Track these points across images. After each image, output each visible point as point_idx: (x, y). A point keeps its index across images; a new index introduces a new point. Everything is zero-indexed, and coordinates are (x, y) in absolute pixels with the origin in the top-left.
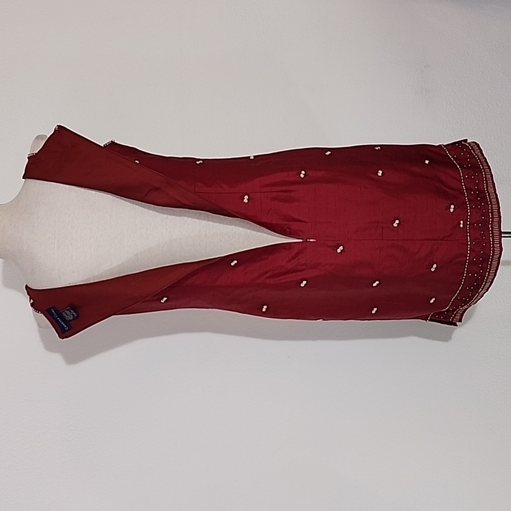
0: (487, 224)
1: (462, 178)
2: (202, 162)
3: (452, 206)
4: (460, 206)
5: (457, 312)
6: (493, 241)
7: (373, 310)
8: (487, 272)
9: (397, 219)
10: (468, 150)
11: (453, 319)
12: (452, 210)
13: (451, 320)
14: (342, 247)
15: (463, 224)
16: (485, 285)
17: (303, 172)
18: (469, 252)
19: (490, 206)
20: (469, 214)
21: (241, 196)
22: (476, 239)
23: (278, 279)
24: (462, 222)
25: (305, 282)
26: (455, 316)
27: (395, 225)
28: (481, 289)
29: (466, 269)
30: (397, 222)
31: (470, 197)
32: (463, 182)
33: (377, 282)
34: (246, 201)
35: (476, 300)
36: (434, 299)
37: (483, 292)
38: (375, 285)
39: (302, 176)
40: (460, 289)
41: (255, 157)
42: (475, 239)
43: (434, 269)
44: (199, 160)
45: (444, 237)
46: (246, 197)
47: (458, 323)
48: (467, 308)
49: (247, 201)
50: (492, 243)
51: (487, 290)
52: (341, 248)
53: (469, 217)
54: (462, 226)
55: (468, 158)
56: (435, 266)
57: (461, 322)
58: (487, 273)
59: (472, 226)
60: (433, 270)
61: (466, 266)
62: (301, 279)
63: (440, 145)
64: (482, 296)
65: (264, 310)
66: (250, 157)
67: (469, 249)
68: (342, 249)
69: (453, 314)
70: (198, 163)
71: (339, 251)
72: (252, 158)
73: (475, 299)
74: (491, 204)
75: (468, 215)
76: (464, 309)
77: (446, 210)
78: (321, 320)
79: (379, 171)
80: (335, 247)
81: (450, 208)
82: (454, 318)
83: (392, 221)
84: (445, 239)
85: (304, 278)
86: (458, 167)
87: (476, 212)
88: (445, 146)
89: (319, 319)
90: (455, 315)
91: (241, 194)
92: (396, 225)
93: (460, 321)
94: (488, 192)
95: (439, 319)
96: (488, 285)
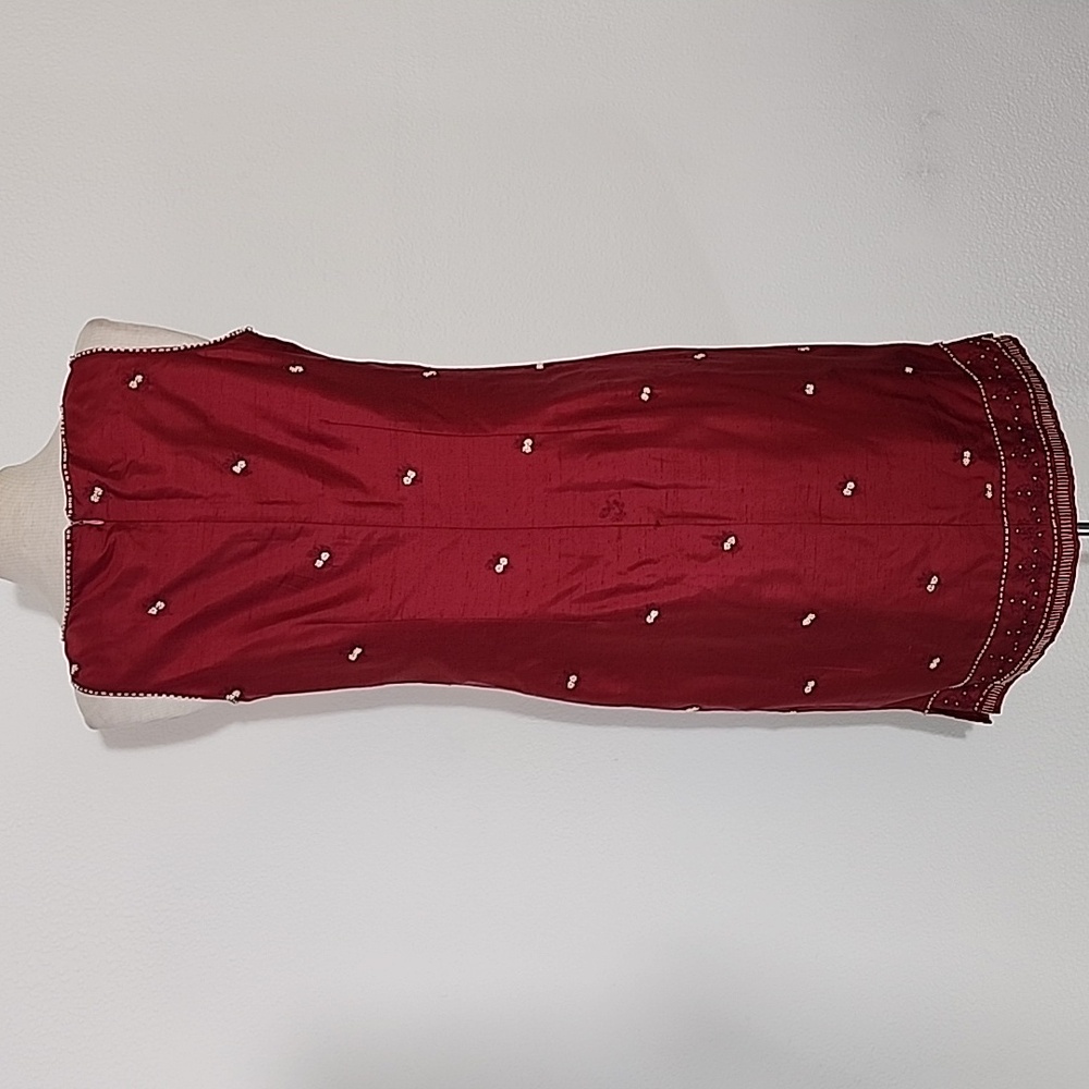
0: (1045, 492)
1: (985, 399)
2: (435, 373)
3: (967, 454)
4: (985, 454)
5: (989, 691)
6: (1059, 528)
7: (807, 685)
8: (1049, 595)
9: (851, 481)
10: (996, 350)
11: (980, 707)
12: (966, 462)
13: (976, 709)
14: (733, 538)
15: (993, 491)
16: (1046, 627)
17: (647, 390)
18: (1007, 550)
19: (1048, 453)
20: (1004, 470)
21: (517, 441)
22: (1022, 524)
23: (598, 604)
24: (989, 486)
25: (654, 614)
26: (984, 701)
27: (847, 492)
28: (1037, 636)
29: (1002, 589)
30: (851, 485)
31: (1006, 438)
32: (989, 408)
33: (812, 616)
34: (527, 448)
35: (1028, 663)
36: (938, 660)
37: (1043, 642)
38: (806, 622)
39: (645, 397)
40: (992, 634)
41: (545, 365)
42: (1020, 523)
43: (933, 587)
44: (428, 370)
45: (954, 519)
46: (528, 442)
47: (991, 716)
48: (1012, 682)
49: (529, 450)
50: (1055, 531)
51: (1052, 640)
52: (732, 540)
53: (1004, 477)
54: (989, 495)
55: (996, 363)
56: (934, 580)
57: (999, 712)
58: (1049, 599)
59: (1010, 496)
60: (930, 588)
61: (1003, 582)
62: (647, 606)
63: (937, 345)
64: (1042, 653)
65: (571, 685)
66: (535, 365)
67: (1007, 544)
68: (734, 542)
69: (982, 696)
70: (426, 374)
71: (727, 546)
72: (540, 367)
73: (1027, 658)
74: (1050, 450)
75: (1002, 473)
76: (1004, 683)
77: (955, 460)
78: (695, 709)
79: (808, 386)
80: (718, 538)
81: (963, 457)
82: (982, 704)
83: (840, 484)
84: (956, 522)
85: (653, 604)
86: (976, 379)
87: (1019, 467)
88: (945, 346)
89: (691, 707)
90: (986, 698)
91: (518, 437)
92: (850, 493)
93: (997, 710)
94: (1042, 428)
95: (950, 708)
96: (1052, 625)
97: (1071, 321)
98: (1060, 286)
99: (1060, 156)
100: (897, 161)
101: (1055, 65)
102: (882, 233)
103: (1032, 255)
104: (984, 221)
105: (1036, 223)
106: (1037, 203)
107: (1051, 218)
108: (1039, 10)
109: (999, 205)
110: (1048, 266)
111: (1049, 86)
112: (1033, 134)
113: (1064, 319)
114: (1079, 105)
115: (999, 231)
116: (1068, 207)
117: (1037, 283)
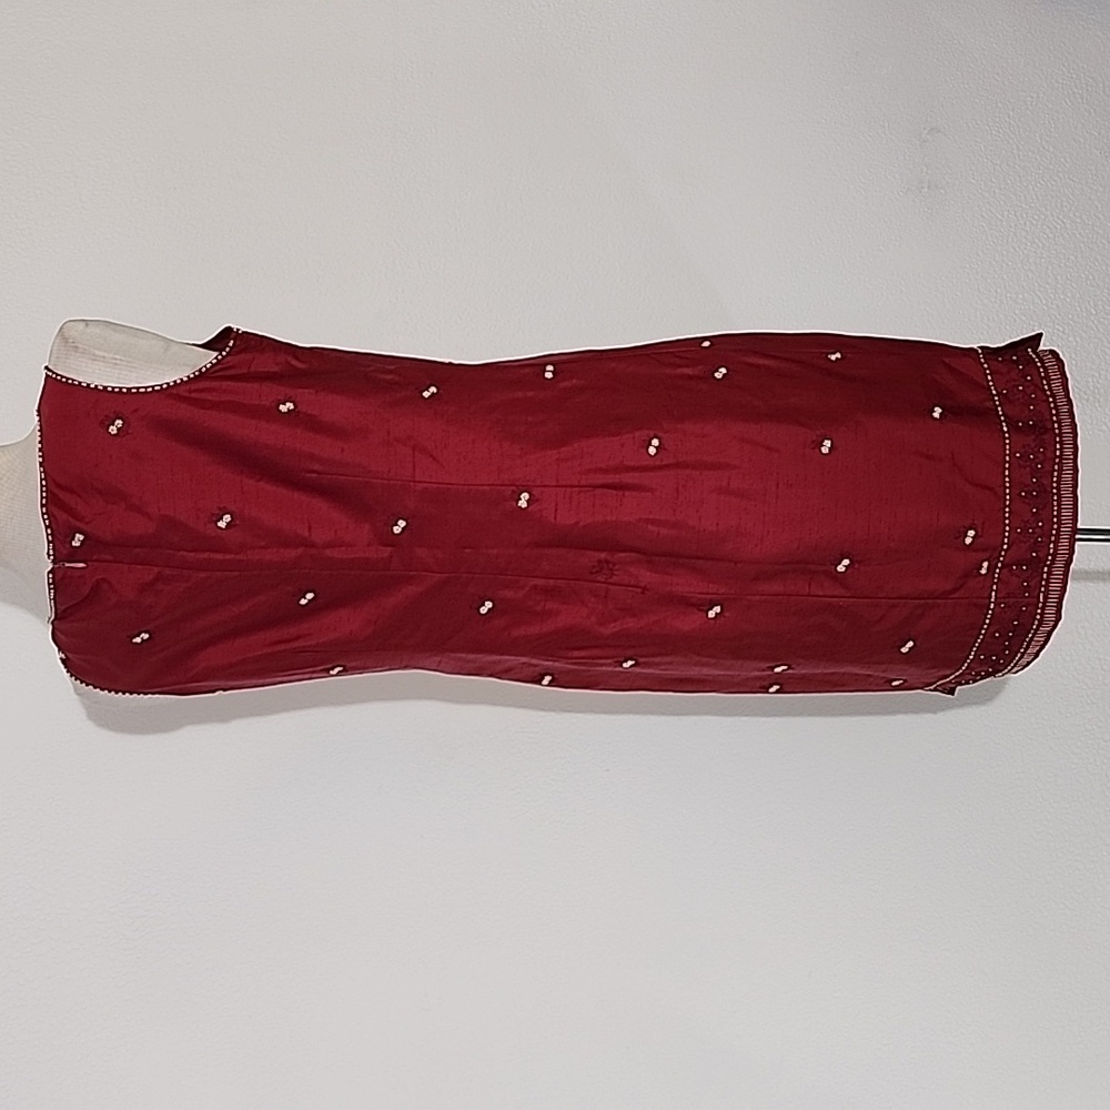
3: (971, 533)
12: (969, 540)
14: (719, 607)
21: (514, 493)
24: (985, 564)
25: (631, 663)
34: (523, 503)
42: (1009, 596)
49: (525, 505)
52: (717, 609)
54: (983, 571)
68: (718, 611)
71: (711, 614)
81: (966, 536)
97: (1071, 339)
98: (1060, 304)
99: (1061, 175)
100: (897, 176)
101: (1056, 85)
102: (881, 247)
103: (1032, 271)
104: (984, 237)
105: (1037, 241)
106: (1037, 221)
107: (1050, 235)
108: (1040, 31)
109: (999, 223)
110: (1048, 283)
111: (1050, 106)
112: (1033, 152)
113: (1064, 337)
114: (1080, 125)
115: (999, 248)
116: (1068, 226)
117: (1037, 301)
